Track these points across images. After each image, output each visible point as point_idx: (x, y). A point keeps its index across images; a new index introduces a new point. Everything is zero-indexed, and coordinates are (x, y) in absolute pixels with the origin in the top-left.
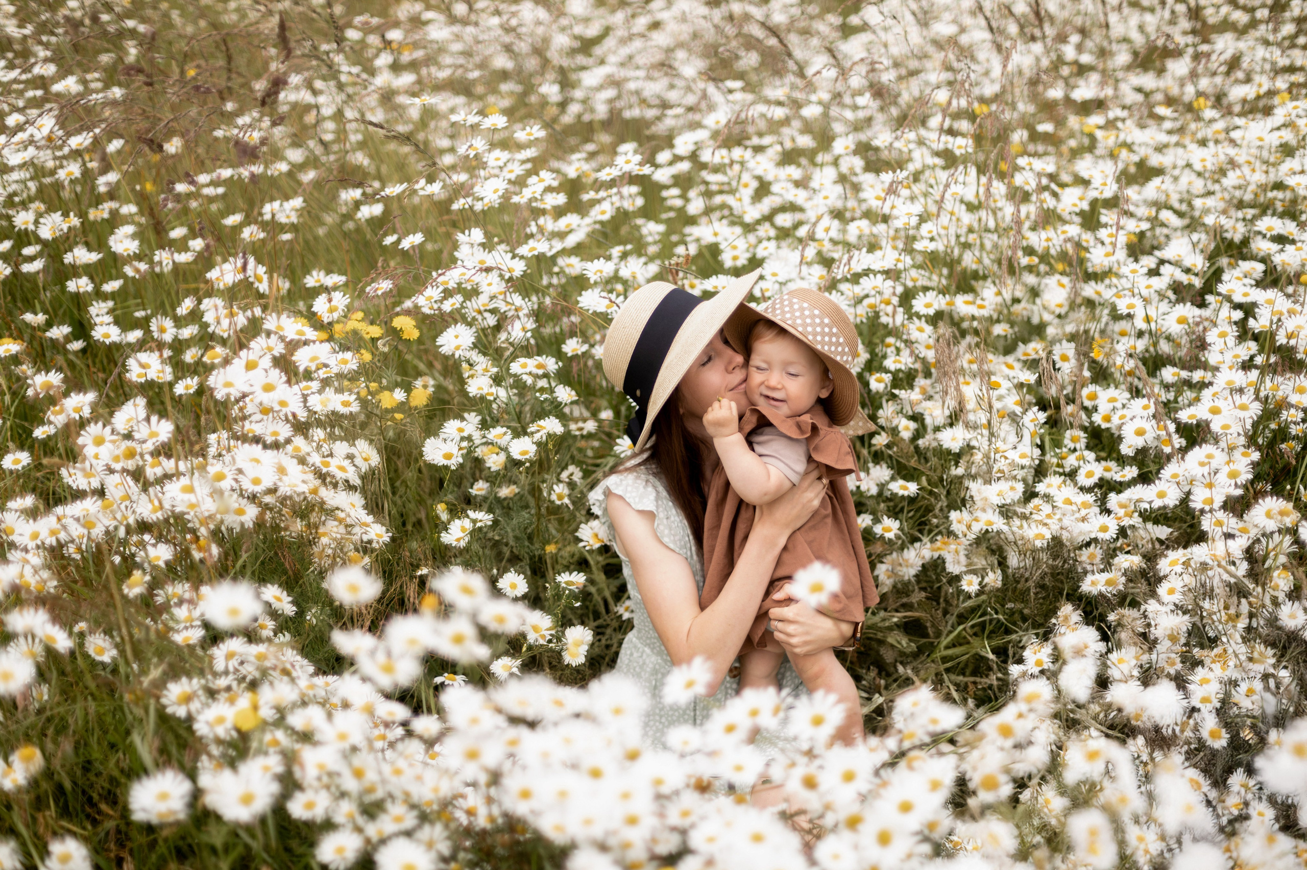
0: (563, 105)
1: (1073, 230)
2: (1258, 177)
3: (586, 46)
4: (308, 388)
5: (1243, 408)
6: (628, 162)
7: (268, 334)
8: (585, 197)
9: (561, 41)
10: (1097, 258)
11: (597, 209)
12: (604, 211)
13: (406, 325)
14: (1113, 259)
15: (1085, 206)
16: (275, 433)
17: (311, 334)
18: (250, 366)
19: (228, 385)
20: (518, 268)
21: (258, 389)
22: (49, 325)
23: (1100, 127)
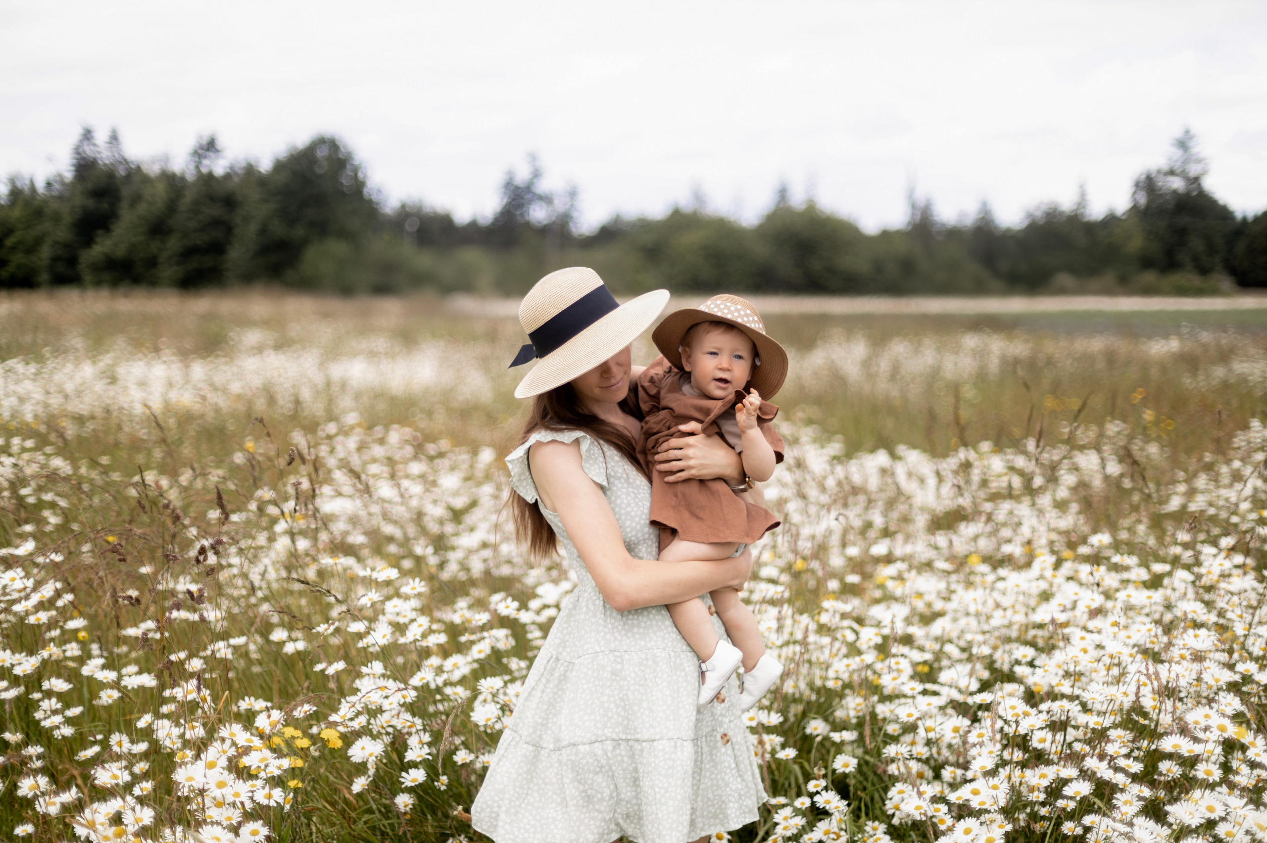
0: (442, 565)
1: (870, 657)
2: (1020, 618)
3: (457, 515)
4: (253, 786)
5: (995, 787)
6: (507, 607)
7: (223, 740)
8: (463, 639)
9: (435, 511)
10: (888, 682)
11: (475, 649)
12: (480, 650)
13: (332, 737)
14: (899, 681)
15: (879, 640)
16: (229, 818)
17: (257, 742)
18: (211, 766)
19: (190, 779)
20: (411, 696)
21: (212, 786)
22: (26, 743)
23: (892, 578)
